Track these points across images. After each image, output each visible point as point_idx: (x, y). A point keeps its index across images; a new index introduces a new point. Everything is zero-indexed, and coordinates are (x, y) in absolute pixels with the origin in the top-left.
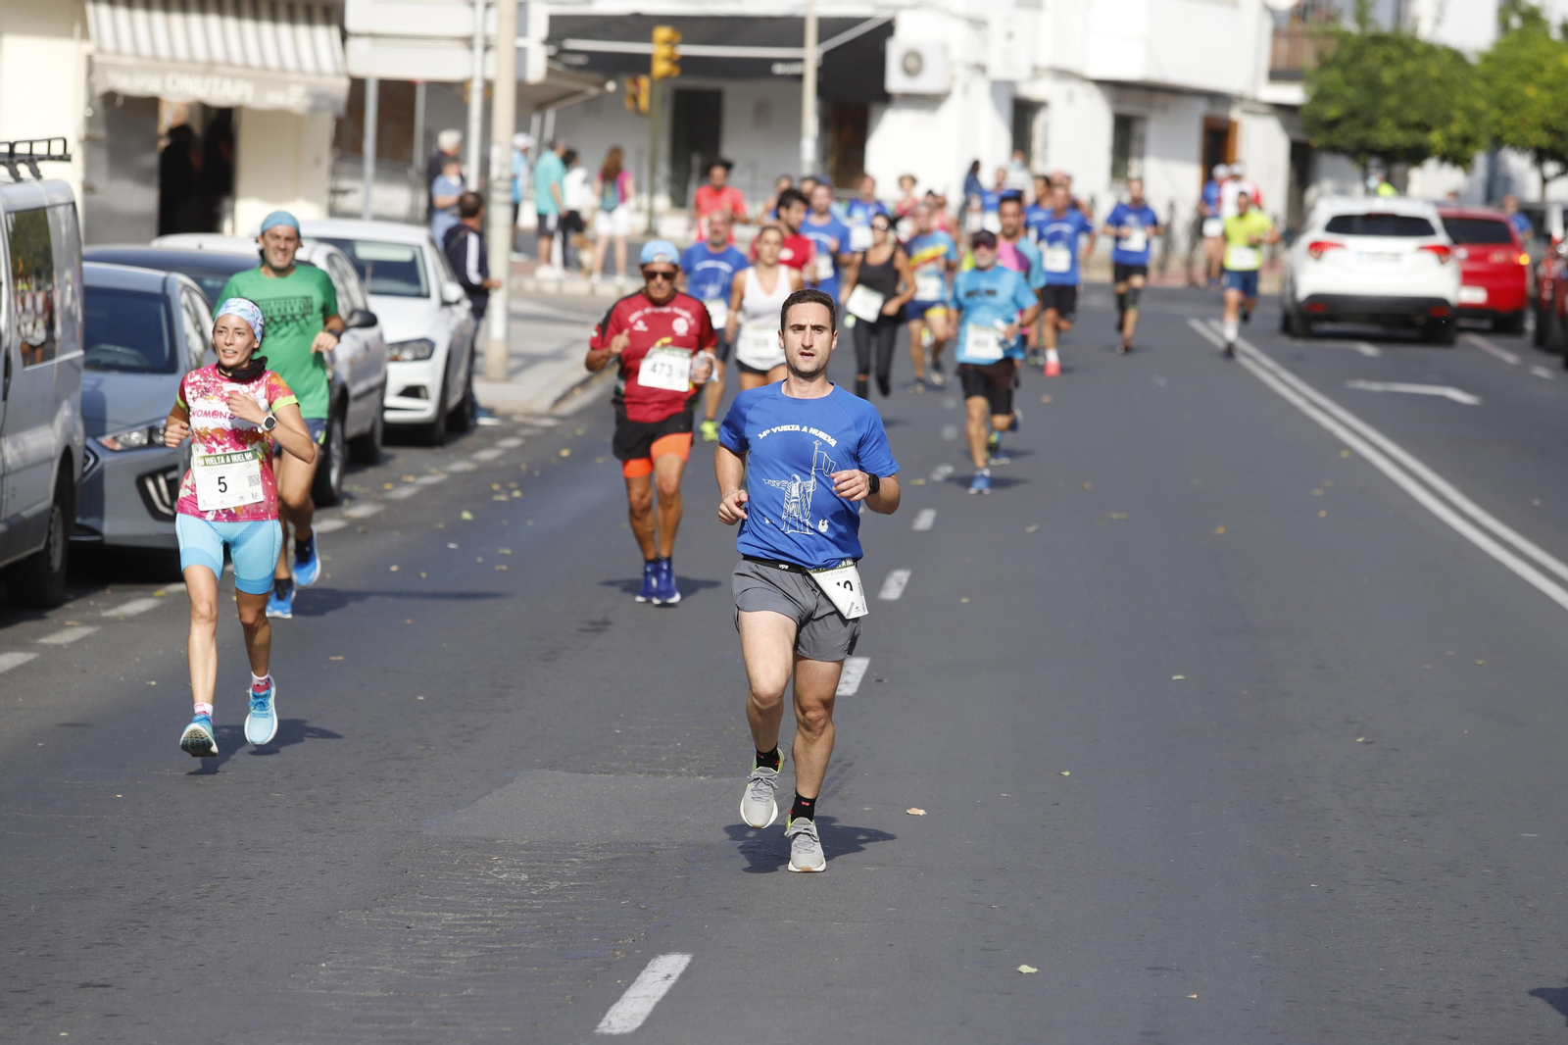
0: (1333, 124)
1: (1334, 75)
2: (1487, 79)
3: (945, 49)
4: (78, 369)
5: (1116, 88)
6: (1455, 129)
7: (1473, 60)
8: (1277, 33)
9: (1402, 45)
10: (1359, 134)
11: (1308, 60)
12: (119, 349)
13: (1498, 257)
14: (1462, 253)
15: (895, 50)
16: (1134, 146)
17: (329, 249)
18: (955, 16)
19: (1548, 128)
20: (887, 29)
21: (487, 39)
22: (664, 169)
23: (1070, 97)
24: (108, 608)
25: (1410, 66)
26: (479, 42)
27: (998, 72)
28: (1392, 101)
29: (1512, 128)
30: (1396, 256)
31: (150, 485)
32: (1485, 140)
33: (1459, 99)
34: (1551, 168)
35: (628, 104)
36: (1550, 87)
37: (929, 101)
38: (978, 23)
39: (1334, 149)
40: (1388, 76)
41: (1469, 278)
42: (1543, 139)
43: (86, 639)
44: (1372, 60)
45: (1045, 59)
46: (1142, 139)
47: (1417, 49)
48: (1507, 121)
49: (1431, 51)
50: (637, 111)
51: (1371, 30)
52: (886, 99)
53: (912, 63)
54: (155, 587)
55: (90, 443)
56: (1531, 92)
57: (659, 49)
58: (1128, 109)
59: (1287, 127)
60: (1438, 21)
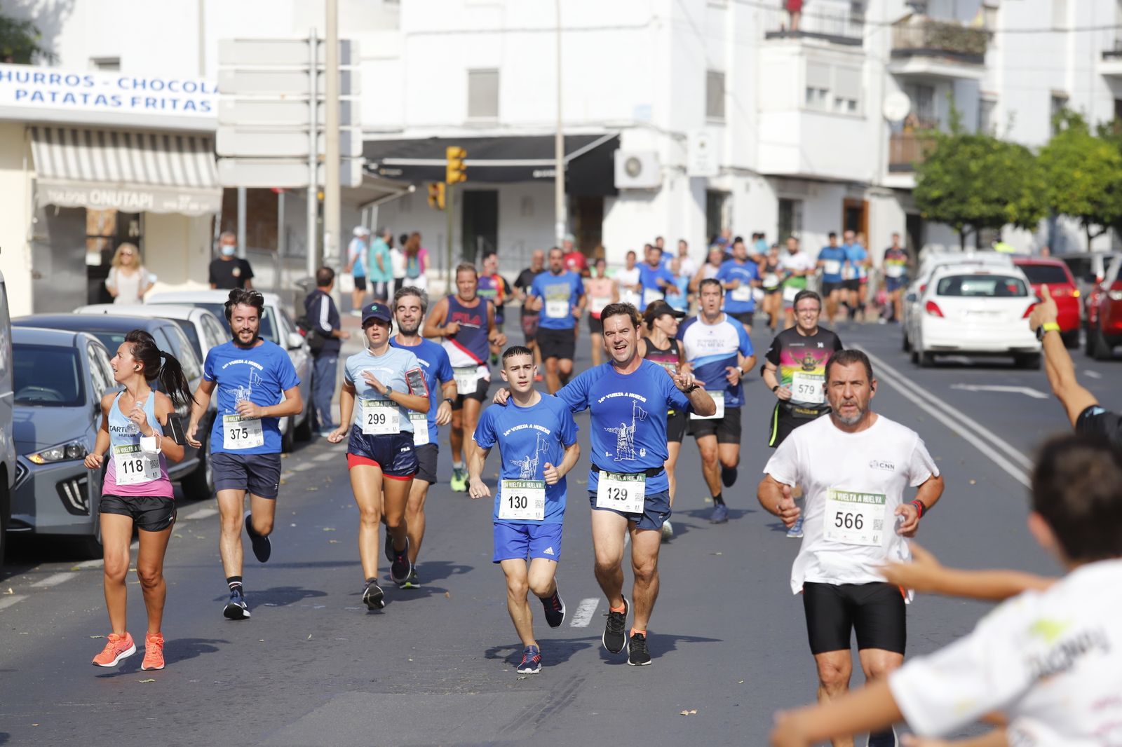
0: (937, 201)
1: (937, 166)
2: (1047, 167)
3: (656, 155)
4: (10, 405)
5: (779, 180)
6: (1024, 203)
7: (1036, 153)
8: (893, 138)
9: (986, 145)
10: (956, 208)
11: (918, 158)
12: (42, 389)
13: (1058, 292)
15: (620, 158)
16: (795, 222)
17: (204, 311)
18: (663, 132)
19: (1090, 200)
20: (615, 143)
21: (318, 156)
22: (458, 248)
23: (747, 187)
24: (35, 581)
25: (991, 158)
26: (313, 159)
27: (694, 171)
28: (978, 184)
29: (1065, 201)
31: (67, 489)
32: (1045, 210)
33: (1026, 181)
34: (1094, 229)
35: (431, 202)
36: (1091, 171)
37: (647, 194)
38: (679, 137)
39: (938, 220)
40: (974, 166)
42: (1087, 208)
43: (18, 605)
44: (962, 156)
45: (728, 161)
46: (800, 216)
47: (995, 146)
48: (1061, 196)
49: (1005, 147)
50: (437, 207)
51: (961, 133)
52: (615, 193)
53: (633, 167)
54: (73, 564)
55: (20, 459)
56: (1078, 174)
57: (451, 163)
58: (789, 195)
59: (903, 205)
60: (1009, 127)
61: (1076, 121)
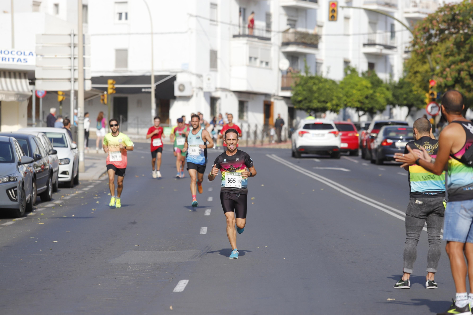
0: (300, 102)
1: (300, 88)
2: (342, 88)
3: (191, 83)
5: (239, 93)
6: (334, 102)
7: (338, 83)
8: (283, 77)
9: (319, 79)
10: (308, 104)
11: (292, 84)
13: (350, 134)
14: (341, 134)
15: (176, 84)
16: (245, 109)
18: (193, 74)
19: (359, 101)
20: (174, 78)
23: (226, 96)
25: (321, 85)
27: (206, 89)
28: (316, 95)
29: (350, 102)
30: (323, 135)
32: (342, 105)
33: (335, 94)
34: (361, 113)
35: (101, 101)
36: (360, 90)
37: (187, 98)
39: (301, 109)
40: (315, 88)
41: (343, 141)
42: (358, 105)
44: (310, 84)
45: (219, 86)
46: (247, 107)
47: (322, 80)
48: (348, 100)
49: (326, 81)
50: (104, 103)
51: (309, 75)
53: (181, 88)
56: (354, 92)
57: (110, 86)
58: (242, 99)
59: (287, 103)
60: (328, 72)
61: (354, 71)
